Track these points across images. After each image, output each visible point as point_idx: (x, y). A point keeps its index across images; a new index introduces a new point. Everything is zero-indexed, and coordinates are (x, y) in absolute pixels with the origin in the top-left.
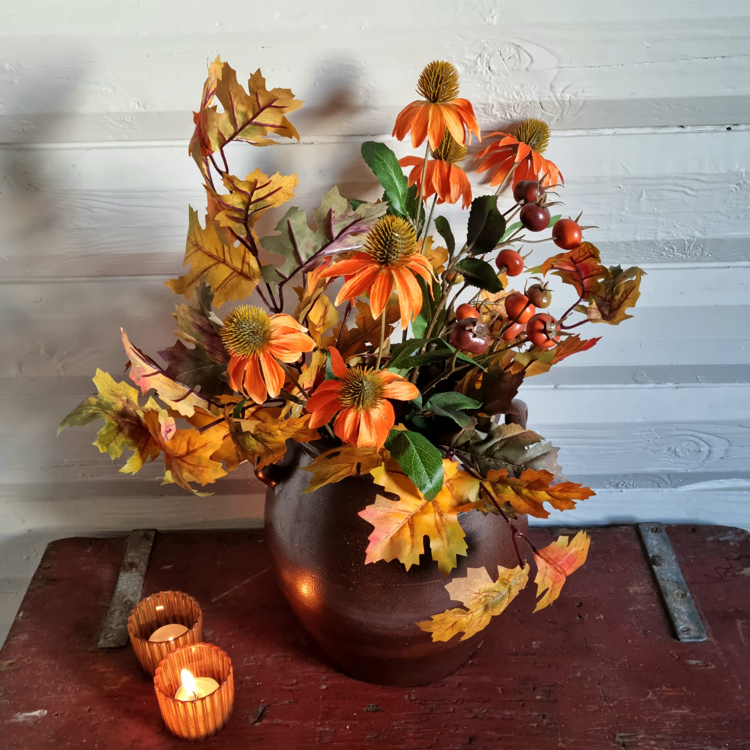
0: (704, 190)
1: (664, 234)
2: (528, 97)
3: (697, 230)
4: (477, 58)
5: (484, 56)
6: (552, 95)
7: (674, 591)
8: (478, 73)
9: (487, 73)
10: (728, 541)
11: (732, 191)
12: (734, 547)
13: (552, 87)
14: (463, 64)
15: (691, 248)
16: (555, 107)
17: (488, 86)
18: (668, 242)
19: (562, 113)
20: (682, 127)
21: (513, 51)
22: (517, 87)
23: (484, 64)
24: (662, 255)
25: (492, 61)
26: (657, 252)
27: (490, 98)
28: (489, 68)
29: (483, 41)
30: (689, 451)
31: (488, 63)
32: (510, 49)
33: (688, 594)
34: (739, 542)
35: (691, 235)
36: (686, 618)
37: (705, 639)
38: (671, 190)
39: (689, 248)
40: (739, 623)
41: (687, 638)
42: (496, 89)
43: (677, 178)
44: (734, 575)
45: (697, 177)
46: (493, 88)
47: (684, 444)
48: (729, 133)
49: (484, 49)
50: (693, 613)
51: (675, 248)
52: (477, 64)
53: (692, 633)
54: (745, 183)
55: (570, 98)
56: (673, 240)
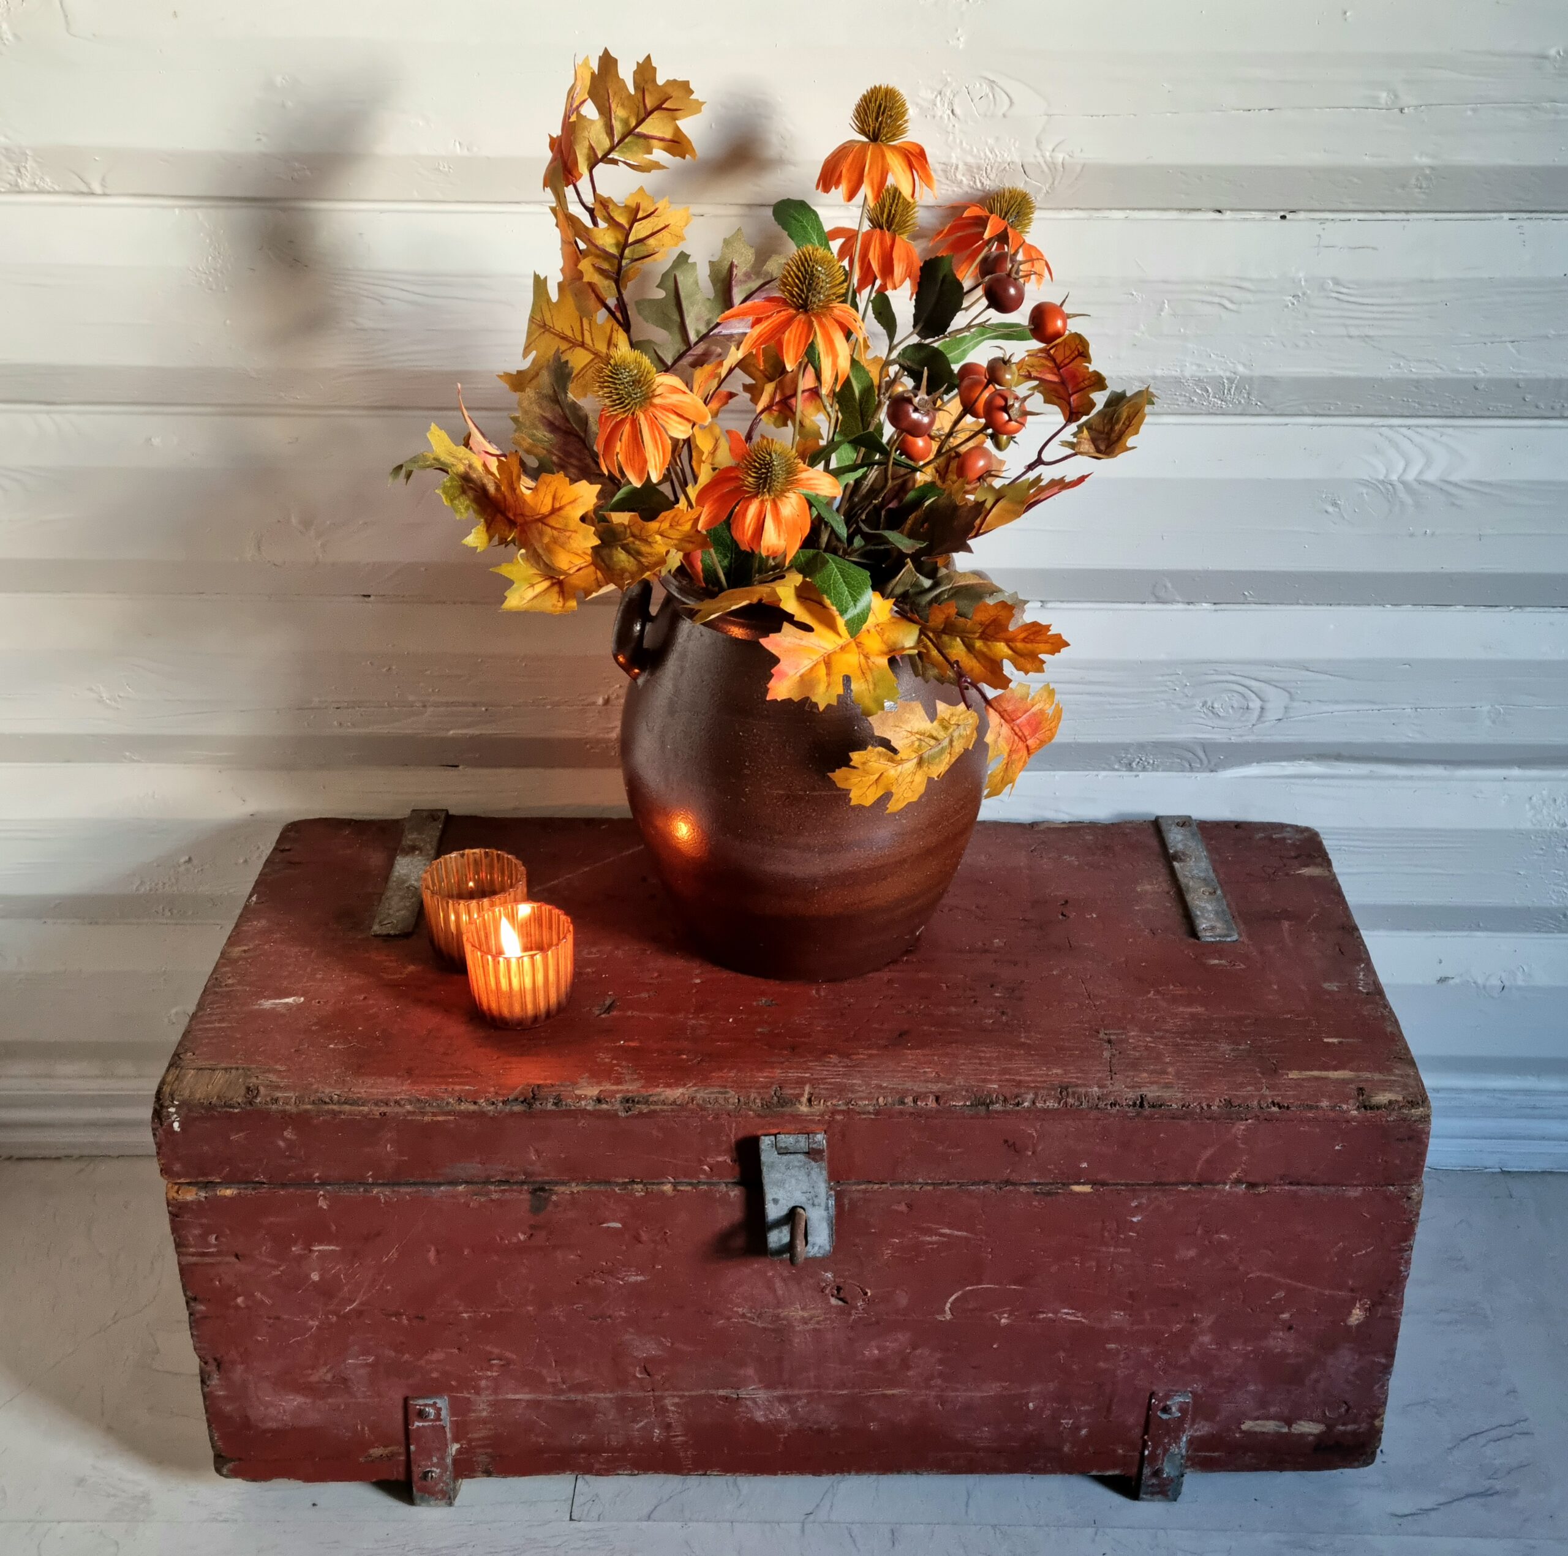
0: (1249, 303)
1: (1194, 368)
2: (1006, 155)
3: (1239, 362)
4: (936, 97)
5: (945, 95)
6: (1038, 154)
7: (1200, 888)
8: (937, 118)
9: (949, 118)
10: (1284, 839)
11: (1287, 306)
12: (1294, 845)
13: (1039, 143)
14: (917, 104)
15: (1232, 391)
16: (1043, 172)
17: (951, 138)
18: (1199, 380)
19: (1053, 183)
20: (1220, 211)
21: (986, 89)
22: (991, 141)
23: (946, 105)
24: (1193, 401)
25: (956, 101)
26: (1185, 396)
27: (953, 155)
28: (952, 111)
29: (944, 72)
30: (1232, 707)
31: (951, 103)
32: (981, 85)
33: (1219, 892)
34: (1299, 840)
35: (1233, 370)
36: (1212, 916)
37: (1235, 937)
38: (1203, 302)
39: (1229, 390)
40: (1286, 924)
41: (1211, 936)
42: (961, 142)
43: (1212, 283)
44: (1287, 874)
45: (1239, 283)
46: (958, 141)
47: (1225, 697)
48: (1284, 222)
49: (946, 84)
50: (1223, 911)
51: (1210, 390)
52: (935, 105)
53: (1218, 931)
54: (1304, 294)
55: (1064, 159)
56: (1207, 377)
